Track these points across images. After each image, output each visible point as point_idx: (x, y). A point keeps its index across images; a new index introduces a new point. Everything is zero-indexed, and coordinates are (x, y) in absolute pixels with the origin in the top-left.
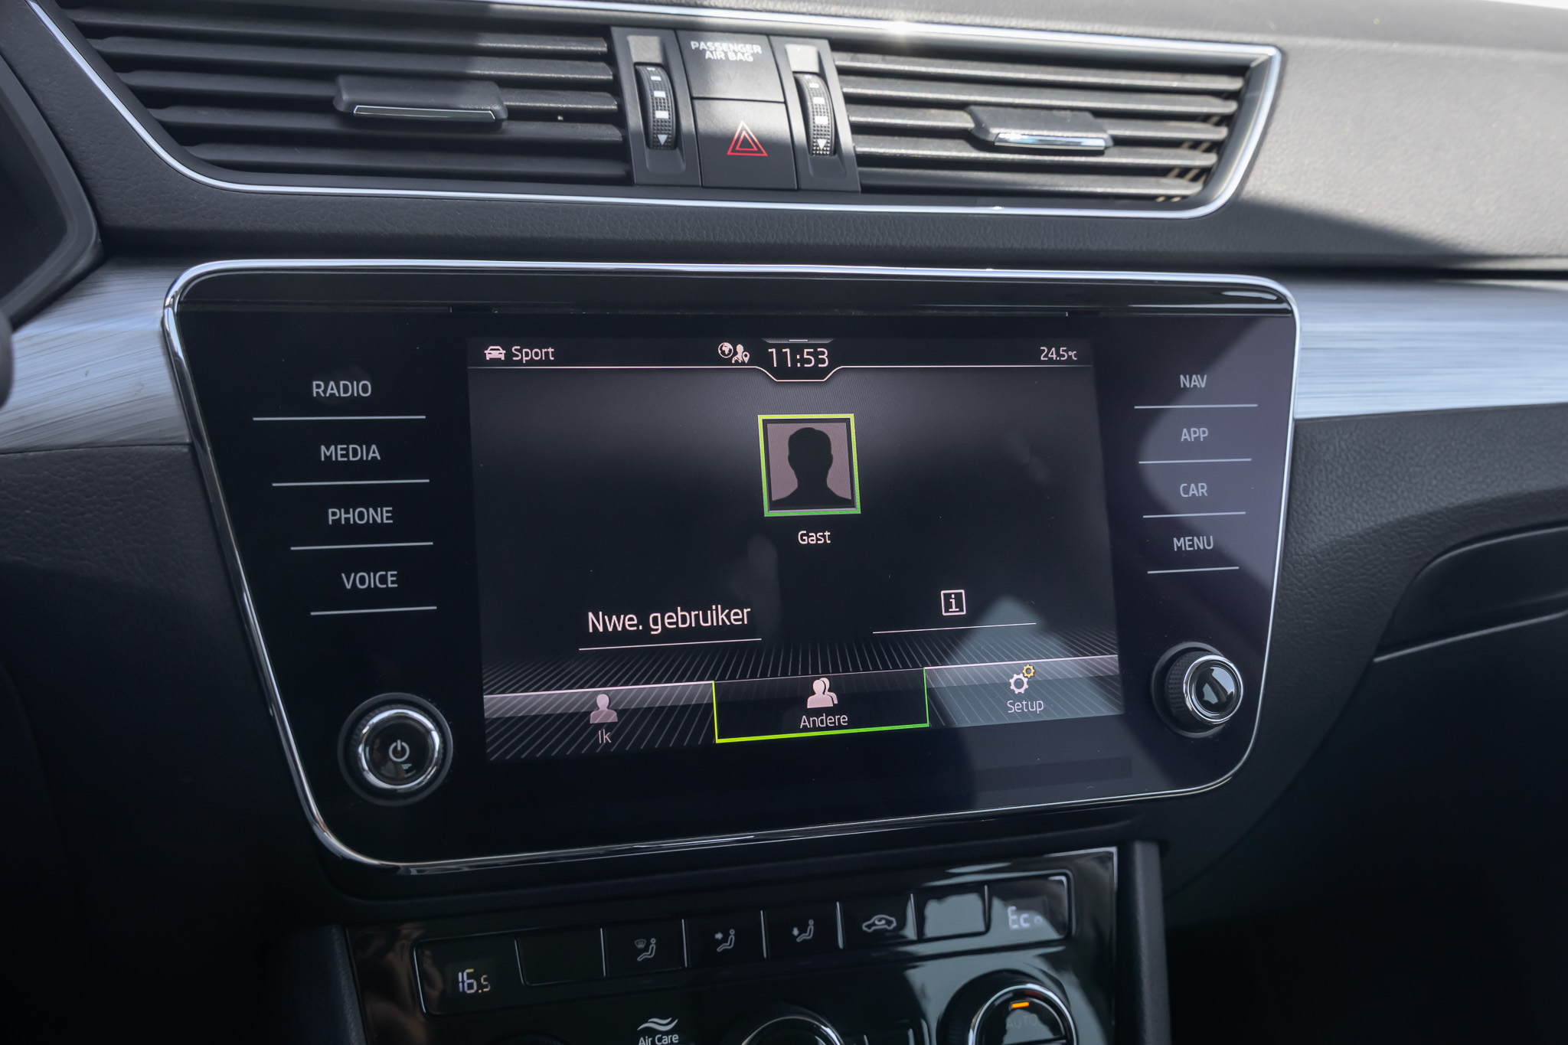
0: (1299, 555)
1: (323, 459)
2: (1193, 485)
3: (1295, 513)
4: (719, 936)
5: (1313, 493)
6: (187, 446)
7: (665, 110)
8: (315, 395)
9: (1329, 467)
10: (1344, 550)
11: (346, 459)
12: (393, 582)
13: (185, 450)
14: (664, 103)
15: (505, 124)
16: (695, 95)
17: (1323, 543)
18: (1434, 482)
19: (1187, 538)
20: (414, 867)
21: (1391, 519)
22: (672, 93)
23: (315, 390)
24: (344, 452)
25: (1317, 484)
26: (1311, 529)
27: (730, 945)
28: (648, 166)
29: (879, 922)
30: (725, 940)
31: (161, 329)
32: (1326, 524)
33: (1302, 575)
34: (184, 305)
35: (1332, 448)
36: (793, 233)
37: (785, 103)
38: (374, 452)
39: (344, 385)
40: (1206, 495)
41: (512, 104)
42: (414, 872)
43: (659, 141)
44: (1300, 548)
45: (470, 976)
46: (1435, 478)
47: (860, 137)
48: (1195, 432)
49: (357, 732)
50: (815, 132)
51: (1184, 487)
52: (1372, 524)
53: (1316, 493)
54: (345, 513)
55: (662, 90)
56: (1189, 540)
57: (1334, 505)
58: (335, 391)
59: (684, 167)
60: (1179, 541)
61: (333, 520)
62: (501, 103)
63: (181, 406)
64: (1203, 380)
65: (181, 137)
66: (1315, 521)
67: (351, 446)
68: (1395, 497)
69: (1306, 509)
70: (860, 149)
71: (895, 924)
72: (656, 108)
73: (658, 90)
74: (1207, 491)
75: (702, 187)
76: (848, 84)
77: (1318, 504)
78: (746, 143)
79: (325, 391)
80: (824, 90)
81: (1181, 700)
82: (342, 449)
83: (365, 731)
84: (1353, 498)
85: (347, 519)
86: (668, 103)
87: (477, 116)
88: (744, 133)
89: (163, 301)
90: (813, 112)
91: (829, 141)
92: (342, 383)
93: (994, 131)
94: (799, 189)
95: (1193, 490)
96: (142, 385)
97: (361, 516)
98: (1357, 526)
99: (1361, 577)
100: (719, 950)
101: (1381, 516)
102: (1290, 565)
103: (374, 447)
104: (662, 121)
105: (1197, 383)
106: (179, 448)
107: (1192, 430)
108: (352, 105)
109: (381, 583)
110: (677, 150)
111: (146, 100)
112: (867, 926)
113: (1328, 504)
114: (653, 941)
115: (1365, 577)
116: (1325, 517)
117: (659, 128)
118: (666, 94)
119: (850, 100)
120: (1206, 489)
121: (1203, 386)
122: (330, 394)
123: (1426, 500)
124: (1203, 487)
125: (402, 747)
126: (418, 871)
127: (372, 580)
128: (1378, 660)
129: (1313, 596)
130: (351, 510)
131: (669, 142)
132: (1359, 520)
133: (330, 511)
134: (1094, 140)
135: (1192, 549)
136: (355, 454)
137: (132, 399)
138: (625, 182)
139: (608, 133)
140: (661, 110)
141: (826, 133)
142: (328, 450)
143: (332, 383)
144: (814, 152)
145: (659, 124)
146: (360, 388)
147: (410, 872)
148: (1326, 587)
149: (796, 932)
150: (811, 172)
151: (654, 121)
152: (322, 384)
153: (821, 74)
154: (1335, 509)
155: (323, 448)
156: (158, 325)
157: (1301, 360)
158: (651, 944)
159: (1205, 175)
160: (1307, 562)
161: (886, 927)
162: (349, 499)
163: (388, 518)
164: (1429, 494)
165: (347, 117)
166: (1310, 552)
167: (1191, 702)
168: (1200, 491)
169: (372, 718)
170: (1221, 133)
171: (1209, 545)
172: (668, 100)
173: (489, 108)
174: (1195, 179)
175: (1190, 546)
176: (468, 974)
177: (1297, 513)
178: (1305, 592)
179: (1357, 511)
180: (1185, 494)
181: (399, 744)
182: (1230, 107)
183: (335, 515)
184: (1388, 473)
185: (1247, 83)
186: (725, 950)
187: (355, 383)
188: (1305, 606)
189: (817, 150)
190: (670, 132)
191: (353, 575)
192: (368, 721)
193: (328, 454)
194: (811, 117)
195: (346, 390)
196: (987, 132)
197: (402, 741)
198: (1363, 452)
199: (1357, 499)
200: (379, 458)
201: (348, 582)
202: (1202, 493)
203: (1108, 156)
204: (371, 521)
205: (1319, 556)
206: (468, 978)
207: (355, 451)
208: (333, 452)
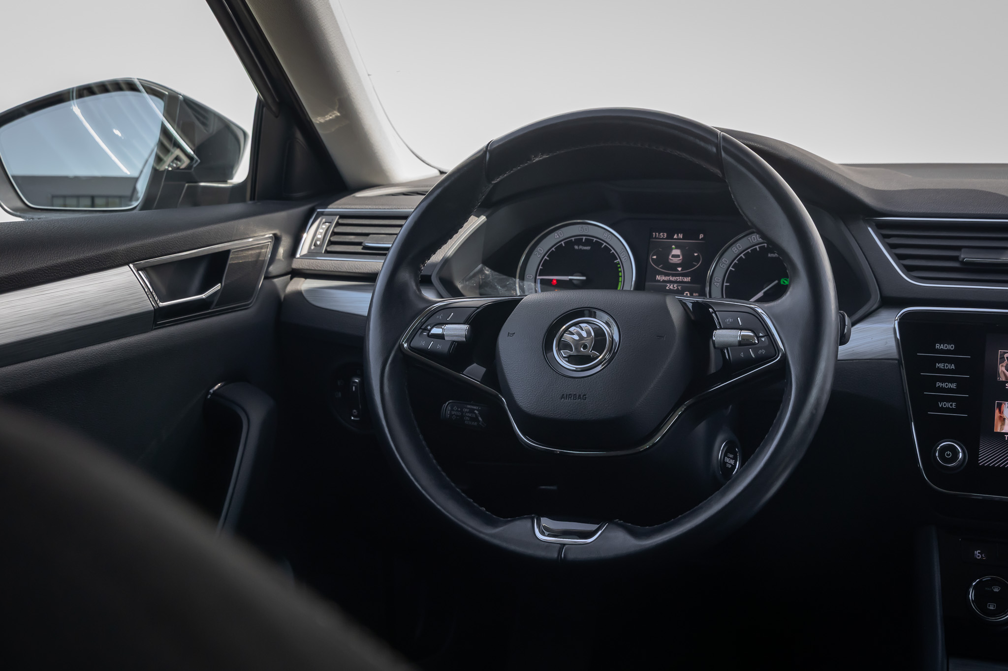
1: (936, 367)
8: (936, 348)
11: (944, 368)
12: (954, 406)
13: (897, 362)
23: (936, 346)
31: (894, 327)
34: (900, 320)
45: (979, 553)
54: (942, 384)
58: (943, 347)
61: (938, 386)
63: (897, 349)
65: (908, 269)
79: (940, 347)
82: (943, 365)
83: (938, 448)
85: (942, 386)
89: (895, 319)
92: (945, 345)
96: (887, 342)
97: (947, 385)
103: (953, 365)
106: (895, 360)
108: (964, 258)
109: (951, 406)
111: (899, 258)
127: (948, 405)
130: (944, 383)
133: (937, 383)
136: (947, 367)
137: (884, 346)
143: (942, 345)
146: (951, 347)
147: (951, 494)
152: (939, 344)
155: (937, 364)
156: (893, 325)
162: (943, 380)
163: (955, 387)
165: (962, 262)
169: (942, 444)
181: (949, 453)
183: (939, 384)
187: (949, 345)
191: (942, 402)
192: (940, 445)
193: (938, 366)
195: (946, 347)
197: (950, 451)
200: (954, 368)
201: (940, 404)
204: (950, 387)
207: (947, 365)
208: (940, 365)
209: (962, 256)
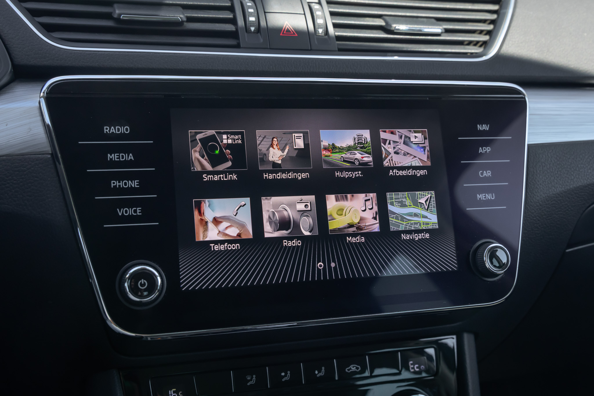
0: (532, 202)
1: (109, 160)
2: (485, 172)
3: (529, 184)
4: (283, 374)
5: (537, 176)
6: (50, 155)
7: (253, 17)
8: (105, 132)
9: (543, 164)
10: (552, 200)
11: (119, 160)
12: (139, 212)
13: (49, 156)
14: (253, 14)
15: (185, 23)
16: (266, 11)
17: (542, 197)
18: (589, 171)
19: (483, 194)
20: (149, 336)
21: (571, 187)
22: (256, 10)
23: (105, 130)
24: (118, 157)
25: (538, 172)
26: (537, 191)
27: (288, 378)
28: (246, 40)
29: (353, 368)
30: (285, 376)
31: (39, 105)
32: (543, 189)
33: (534, 211)
34: (48, 94)
35: (544, 156)
36: (309, 67)
37: (304, 14)
38: (131, 157)
39: (118, 128)
40: (491, 176)
41: (189, 15)
42: (149, 339)
43: (251, 30)
44: (532, 199)
46: (590, 169)
47: (337, 29)
48: (485, 149)
49: (125, 276)
50: (318, 26)
51: (481, 173)
52: (563, 189)
53: (538, 175)
54: (119, 183)
55: (252, 9)
56: (484, 195)
57: (546, 181)
58: (114, 131)
59: (262, 40)
60: (480, 196)
61: (113, 186)
62: (183, 14)
63: (47, 138)
64: (487, 127)
65: (48, 29)
66: (538, 187)
67: (121, 154)
68: (573, 178)
69: (534, 182)
70: (337, 34)
71: (360, 369)
72: (249, 16)
73: (250, 9)
74: (491, 174)
75: (270, 49)
76: (331, 8)
77: (539, 180)
78: (288, 31)
79: (109, 131)
80: (321, 9)
81: (483, 263)
82: (117, 156)
83: (127, 276)
84: (555, 178)
85: (119, 186)
86: (255, 14)
87: (174, 19)
88: (287, 27)
89: (39, 94)
90: (317, 18)
91: (324, 30)
92: (117, 127)
93: (394, 26)
94: (311, 50)
95: (485, 174)
96: (31, 129)
97: (125, 184)
98: (557, 190)
99: (559, 213)
100: (283, 380)
101: (567, 185)
102: (528, 207)
103: (131, 154)
104: (252, 21)
105: (485, 128)
106: (47, 155)
107: (484, 148)
108: (120, 15)
109: (134, 213)
110: (259, 34)
111: (32, 14)
112: (348, 370)
113: (544, 180)
114: (254, 376)
115: (561, 212)
116: (543, 186)
117: (251, 24)
118: (254, 10)
119: (332, 14)
120: (490, 173)
121: (488, 129)
122: (112, 132)
123: (586, 179)
124: (489, 173)
125: (144, 282)
126: (151, 339)
127: (130, 212)
128: (568, 251)
129: (539, 220)
130: (121, 182)
131: (256, 30)
132: (557, 187)
133: (112, 182)
134: (437, 29)
135: (485, 199)
136: (123, 158)
137: (27, 135)
138: (237, 47)
139: (230, 27)
140: (252, 17)
141: (322, 26)
142: (111, 156)
143: (112, 127)
144: (317, 35)
145: (251, 23)
146: (125, 130)
147: (147, 339)
148: (544, 216)
149: (317, 372)
150: (316, 42)
151: (249, 22)
152: (108, 127)
153: (319, 3)
154: (547, 182)
155: (109, 155)
156: (37, 104)
157: (529, 119)
158: (253, 378)
159: (485, 44)
160: (535, 205)
161: (356, 370)
162: (120, 177)
163: (137, 185)
164: (588, 176)
165: (118, 20)
166: (537, 201)
167: (488, 265)
168: (488, 174)
169: (131, 270)
170: (491, 27)
171: (493, 197)
172: (254, 13)
173: (178, 16)
174: (481, 46)
175: (484, 198)
176: (173, 391)
177: (530, 184)
178: (535, 218)
179: (557, 183)
180: (482, 175)
181: (143, 281)
182: (494, 17)
183: (114, 183)
184: (569, 167)
185: (501, 7)
186: (286, 380)
187: (122, 127)
188: (536, 225)
189: (318, 34)
190: (256, 26)
191: (122, 209)
192: (129, 271)
193: (111, 157)
194: (316, 20)
195: (119, 130)
196: (391, 26)
197: (144, 279)
198: (558, 158)
199: (556, 178)
200: (133, 159)
201: (120, 212)
202: (489, 175)
203: (443, 36)
204: (130, 186)
205: (541, 202)
206: (173, 393)
207: (123, 156)
208: (113, 157)
209: (117, 12)
